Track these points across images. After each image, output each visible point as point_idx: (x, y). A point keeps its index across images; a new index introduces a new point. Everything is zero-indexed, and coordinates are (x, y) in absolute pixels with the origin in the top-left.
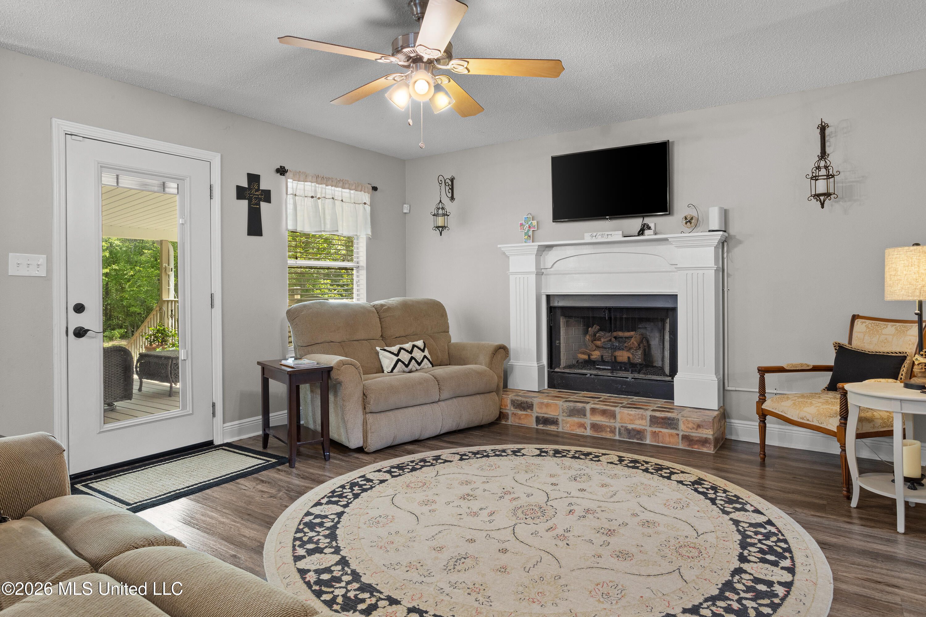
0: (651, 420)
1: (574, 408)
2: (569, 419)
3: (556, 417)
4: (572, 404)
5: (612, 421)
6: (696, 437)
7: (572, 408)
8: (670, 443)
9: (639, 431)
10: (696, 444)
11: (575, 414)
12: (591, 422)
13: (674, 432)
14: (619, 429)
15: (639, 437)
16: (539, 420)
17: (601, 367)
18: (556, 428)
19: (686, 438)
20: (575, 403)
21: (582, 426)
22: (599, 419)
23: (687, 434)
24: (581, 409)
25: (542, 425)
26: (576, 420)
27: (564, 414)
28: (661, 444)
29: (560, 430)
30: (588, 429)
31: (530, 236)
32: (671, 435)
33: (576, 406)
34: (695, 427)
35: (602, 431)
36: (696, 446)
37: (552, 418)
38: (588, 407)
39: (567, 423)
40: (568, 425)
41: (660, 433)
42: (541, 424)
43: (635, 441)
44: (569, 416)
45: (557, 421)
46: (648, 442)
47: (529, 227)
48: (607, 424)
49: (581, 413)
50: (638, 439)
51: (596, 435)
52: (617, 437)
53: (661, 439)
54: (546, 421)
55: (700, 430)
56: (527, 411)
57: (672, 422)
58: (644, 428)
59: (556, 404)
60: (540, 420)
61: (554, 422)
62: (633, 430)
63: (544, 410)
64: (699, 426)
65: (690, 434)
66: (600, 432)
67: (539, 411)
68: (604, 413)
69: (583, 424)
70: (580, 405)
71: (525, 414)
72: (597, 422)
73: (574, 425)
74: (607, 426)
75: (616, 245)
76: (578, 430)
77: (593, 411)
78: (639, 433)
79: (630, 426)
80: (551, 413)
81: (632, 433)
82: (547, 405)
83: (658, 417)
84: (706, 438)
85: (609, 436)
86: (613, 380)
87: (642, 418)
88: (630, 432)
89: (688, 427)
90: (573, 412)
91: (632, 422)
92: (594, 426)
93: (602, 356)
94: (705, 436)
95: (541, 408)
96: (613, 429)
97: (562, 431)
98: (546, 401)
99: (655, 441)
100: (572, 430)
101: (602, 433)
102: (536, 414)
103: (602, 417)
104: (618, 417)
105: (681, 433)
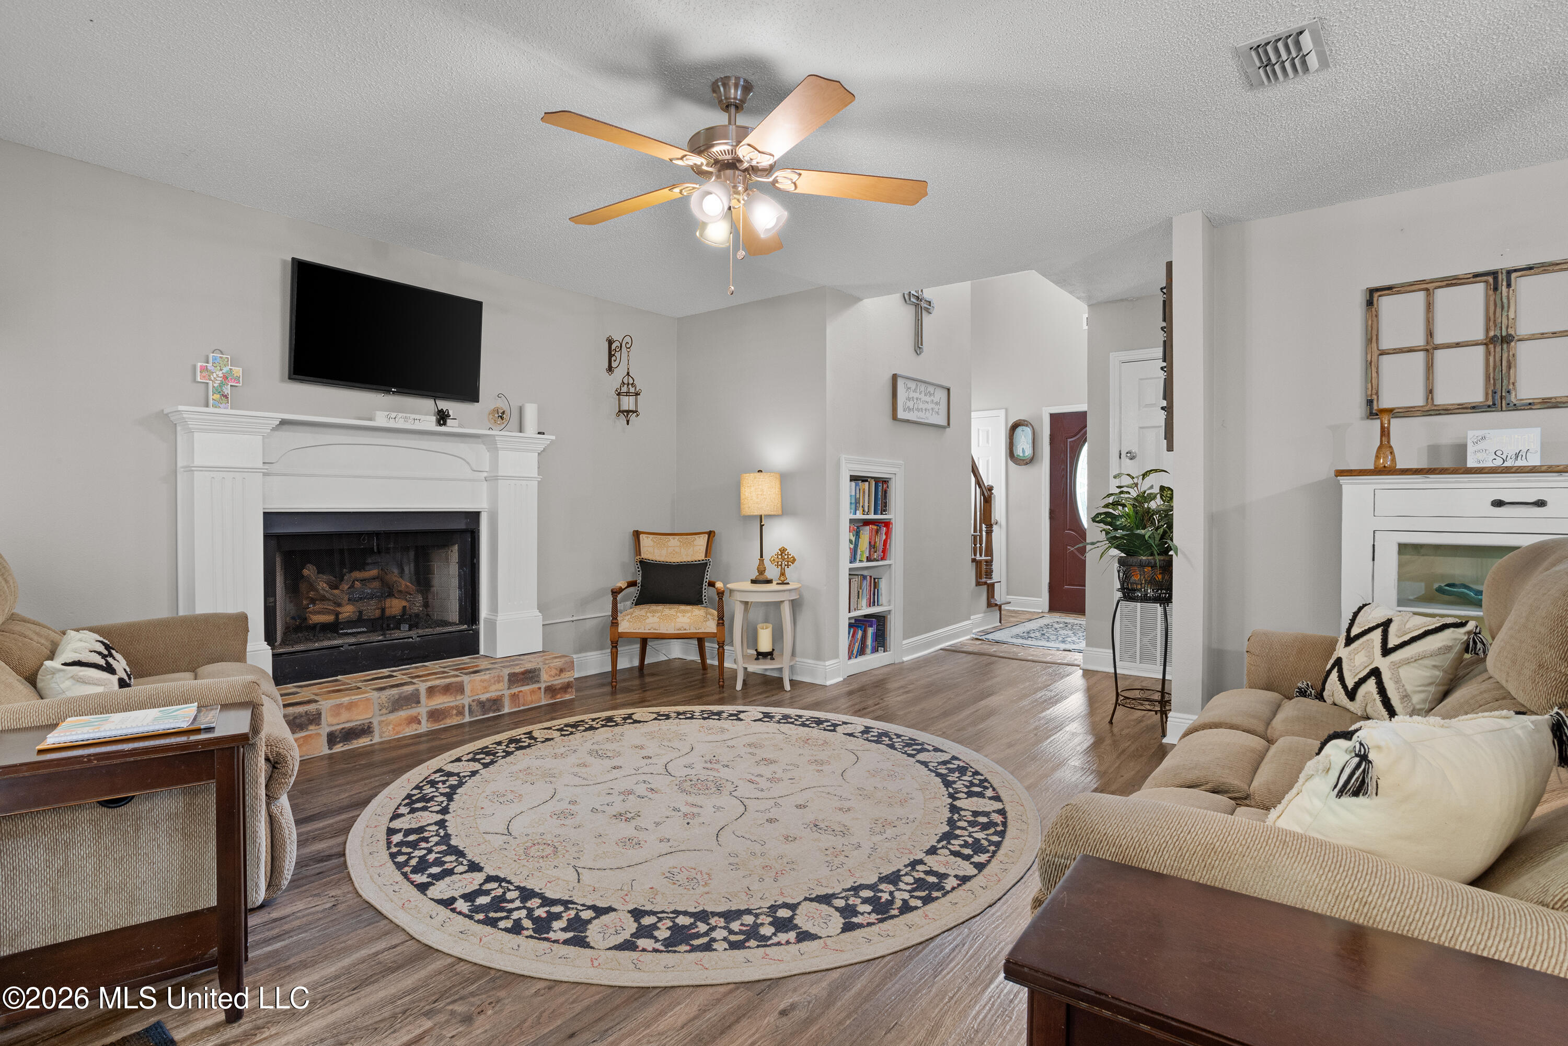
0: (509, 680)
1: (400, 697)
2: (392, 717)
3: (368, 721)
4: (395, 691)
5: (459, 697)
6: (558, 684)
7: (397, 697)
8: (532, 702)
9: (495, 700)
10: (558, 693)
11: (402, 706)
12: (428, 709)
13: (536, 686)
14: (470, 706)
15: (495, 707)
16: (332, 739)
17: (349, 631)
18: (369, 739)
19: (551, 690)
20: (400, 688)
21: (416, 720)
22: (440, 701)
23: (549, 684)
24: (412, 694)
25: (341, 745)
26: (403, 714)
27: (384, 711)
28: (522, 708)
29: (377, 739)
30: (424, 722)
31: (226, 397)
32: (533, 692)
33: (402, 693)
34: (558, 673)
35: (445, 718)
36: (559, 696)
37: (360, 725)
38: (422, 687)
39: (388, 724)
40: (390, 728)
41: (521, 694)
42: (339, 742)
43: (491, 715)
44: (392, 712)
45: (369, 727)
46: (506, 710)
47: (225, 377)
48: (452, 704)
49: (414, 699)
50: (494, 711)
51: (436, 726)
52: (467, 719)
53: (521, 701)
54: (350, 734)
55: (563, 675)
56: (307, 730)
57: (534, 674)
58: (500, 693)
59: (368, 700)
60: (336, 737)
61: (365, 730)
62: (488, 700)
63: (345, 716)
64: (561, 671)
65: (553, 683)
66: (443, 719)
67: (335, 721)
68: (447, 689)
69: (416, 717)
70: (409, 689)
71: (301, 737)
72: (438, 707)
73: (400, 725)
74: (452, 708)
75: (401, 435)
76: (407, 730)
77: (430, 692)
78: (496, 703)
79: (484, 697)
80: (356, 718)
81: (487, 705)
82: (350, 706)
83: (518, 673)
84: (568, 683)
85: (455, 721)
86: (386, 645)
87: (499, 680)
88: (483, 706)
89: (550, 676)
90: (397, 704)
91: (486, 690)
92: (434, 715)
93: (361, 612)
94: (567, 680)
95: (338, 714)
96: (461, 708)
97: (380, 740)
98: (347, 698)
99: (515, 707)
100: (397, 733)
101: (445, 721)
102: (328, 730)
103: (445, 697)
104: (467, 689)
105: (543, 686)
